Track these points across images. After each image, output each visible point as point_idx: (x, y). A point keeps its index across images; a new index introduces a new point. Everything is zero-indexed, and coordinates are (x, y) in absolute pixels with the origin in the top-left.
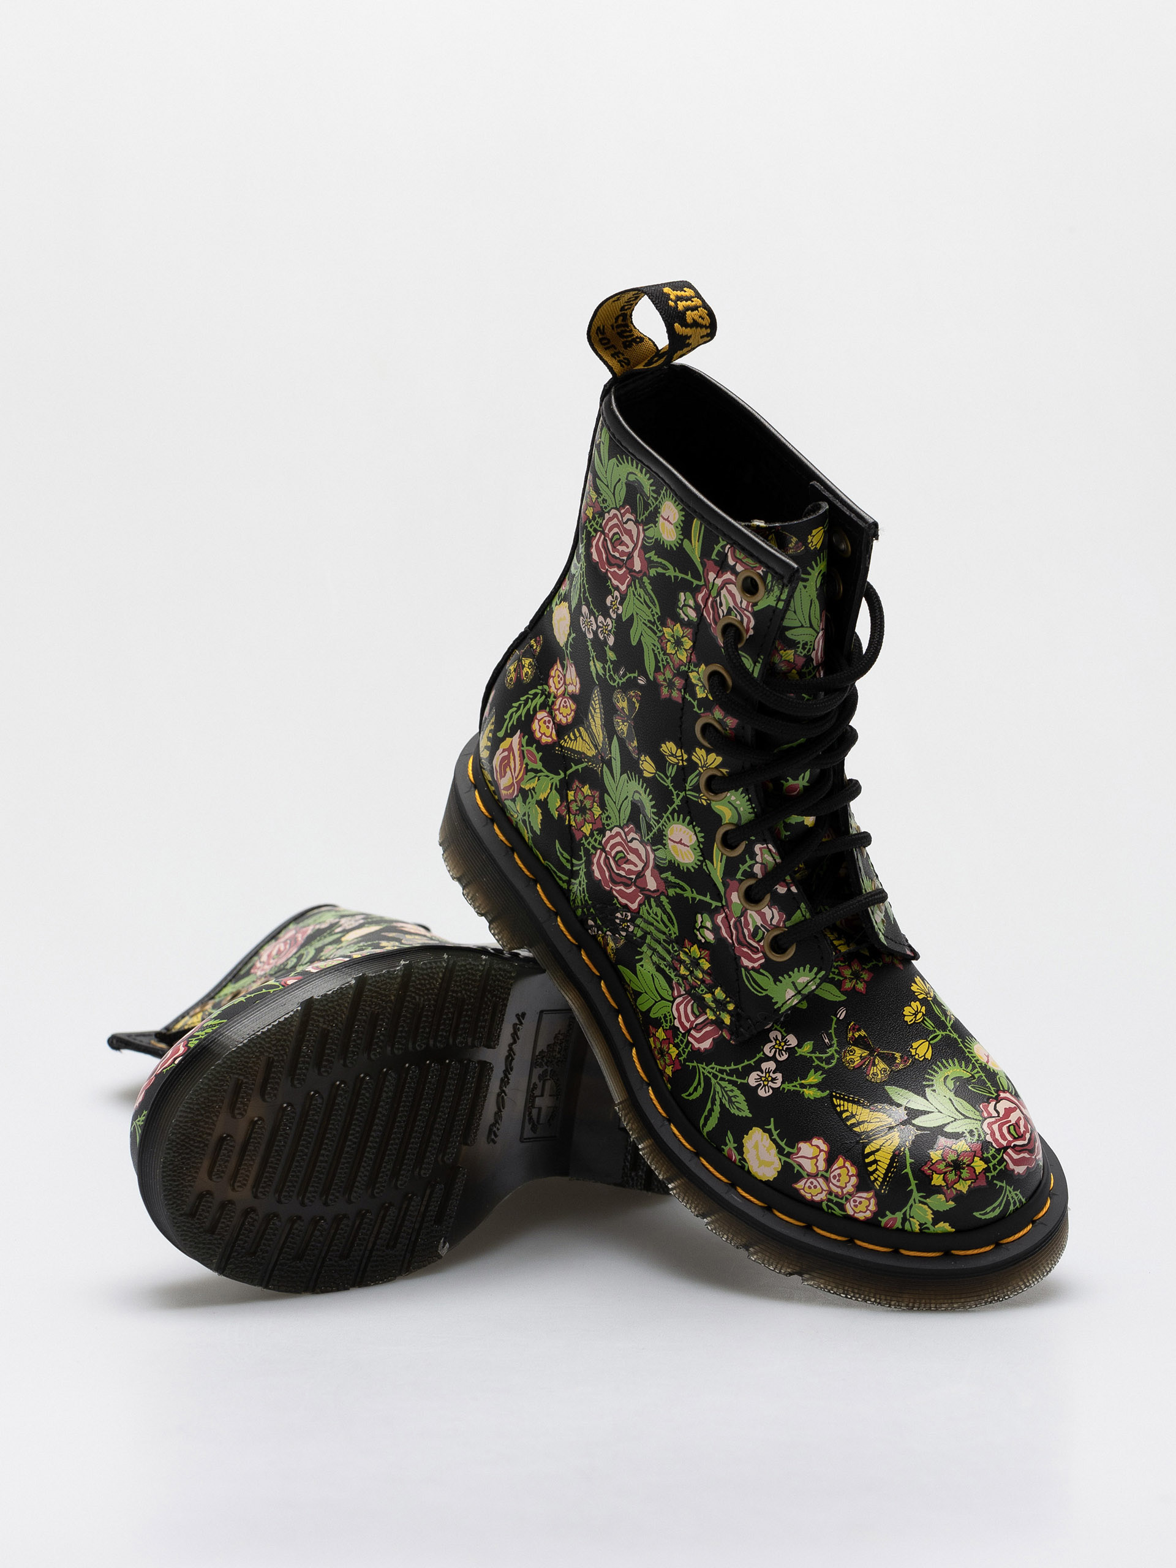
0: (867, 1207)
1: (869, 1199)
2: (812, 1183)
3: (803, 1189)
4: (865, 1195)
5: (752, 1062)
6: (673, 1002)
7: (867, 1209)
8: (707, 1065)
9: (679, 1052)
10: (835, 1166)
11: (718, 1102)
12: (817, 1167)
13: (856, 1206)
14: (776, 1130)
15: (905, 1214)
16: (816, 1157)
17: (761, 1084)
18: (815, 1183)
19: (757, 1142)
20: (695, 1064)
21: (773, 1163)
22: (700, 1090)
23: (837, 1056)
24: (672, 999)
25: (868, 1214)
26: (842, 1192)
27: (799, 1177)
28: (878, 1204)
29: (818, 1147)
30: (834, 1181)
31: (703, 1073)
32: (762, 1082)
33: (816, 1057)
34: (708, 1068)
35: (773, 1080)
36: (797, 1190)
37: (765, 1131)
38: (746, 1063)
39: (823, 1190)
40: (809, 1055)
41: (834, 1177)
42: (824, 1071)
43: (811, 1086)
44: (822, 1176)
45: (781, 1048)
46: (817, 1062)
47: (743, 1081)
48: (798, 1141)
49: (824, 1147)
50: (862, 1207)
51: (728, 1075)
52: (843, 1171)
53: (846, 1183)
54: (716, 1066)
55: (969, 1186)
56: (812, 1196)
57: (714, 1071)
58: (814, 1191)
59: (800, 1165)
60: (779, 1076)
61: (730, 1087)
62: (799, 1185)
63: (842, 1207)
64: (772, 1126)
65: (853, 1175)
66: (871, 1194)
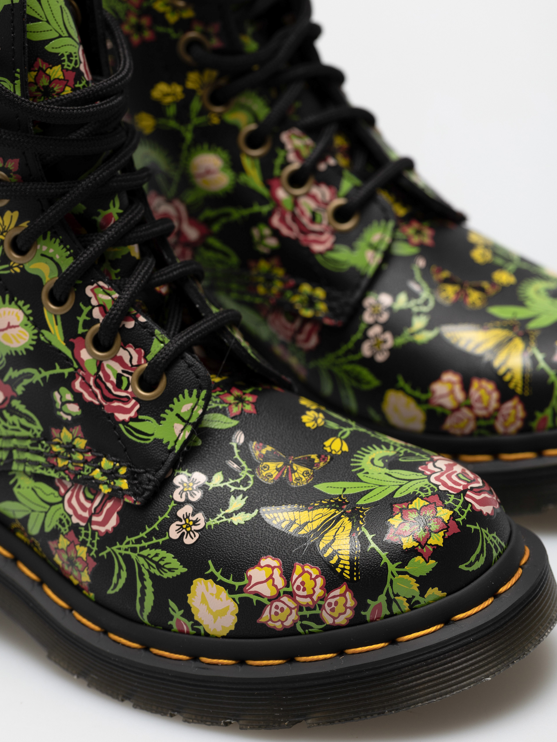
0: (345, 605)
1: (343, 595)
2: (277, 607)
3: (270, 620)
4: (337, 592)
5: (166, 515)
6: (62, 502)
7: (346, 608)
8: (121, 544)
9: (89, 548)
10: (295, 576)
11: (147, 576)
12: (276, 586)
13: (333, 610)
14: (217, 570)
15: (387, 595)
16: (271, 577)
17: (183, 533)
18: (280, 605)
19: (203, 596)
20: (108, 549)
21: (227, 608)
22: (124, 574)
23: (251, 476)
24: (60, 499)
25: (349, 613)
26: (312, 600)
27: (261, 607)
28: (355, 597)
29: (268, 566)
30: (300, 593)
31: (120, 554)
32: (184, 530)
33: (231, 484)
34: (124, 546)
35: (195, 523)
36: (264, 625)
37: (207, 577)
38: (160, 519)
39: (291, 609)
40: (222, 485)
41: (298, 588)
42: (244, 494)
43: (236, 512)
44: (285, 593)
45: (190, 489)
46: (233, 488)
47: (164, 539)
48: (246, 570)
49: (275, 563)
50: (340, 608)
51: (146, 541)
52: (306, 577)
53: (313, 589)
54: (130, 539)
55: (443, 537)
56: (282, 622)
57: (131, 545)
58: (282, 616)
59: (257, 594)
60: (200, 516)
61: (153, 552)
62: (265, 618)
63: (317, 619)
64: (212, 569)
65: (317, 577)
66: (344, 588)
